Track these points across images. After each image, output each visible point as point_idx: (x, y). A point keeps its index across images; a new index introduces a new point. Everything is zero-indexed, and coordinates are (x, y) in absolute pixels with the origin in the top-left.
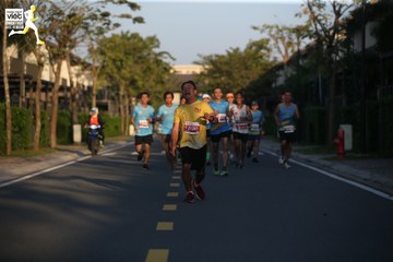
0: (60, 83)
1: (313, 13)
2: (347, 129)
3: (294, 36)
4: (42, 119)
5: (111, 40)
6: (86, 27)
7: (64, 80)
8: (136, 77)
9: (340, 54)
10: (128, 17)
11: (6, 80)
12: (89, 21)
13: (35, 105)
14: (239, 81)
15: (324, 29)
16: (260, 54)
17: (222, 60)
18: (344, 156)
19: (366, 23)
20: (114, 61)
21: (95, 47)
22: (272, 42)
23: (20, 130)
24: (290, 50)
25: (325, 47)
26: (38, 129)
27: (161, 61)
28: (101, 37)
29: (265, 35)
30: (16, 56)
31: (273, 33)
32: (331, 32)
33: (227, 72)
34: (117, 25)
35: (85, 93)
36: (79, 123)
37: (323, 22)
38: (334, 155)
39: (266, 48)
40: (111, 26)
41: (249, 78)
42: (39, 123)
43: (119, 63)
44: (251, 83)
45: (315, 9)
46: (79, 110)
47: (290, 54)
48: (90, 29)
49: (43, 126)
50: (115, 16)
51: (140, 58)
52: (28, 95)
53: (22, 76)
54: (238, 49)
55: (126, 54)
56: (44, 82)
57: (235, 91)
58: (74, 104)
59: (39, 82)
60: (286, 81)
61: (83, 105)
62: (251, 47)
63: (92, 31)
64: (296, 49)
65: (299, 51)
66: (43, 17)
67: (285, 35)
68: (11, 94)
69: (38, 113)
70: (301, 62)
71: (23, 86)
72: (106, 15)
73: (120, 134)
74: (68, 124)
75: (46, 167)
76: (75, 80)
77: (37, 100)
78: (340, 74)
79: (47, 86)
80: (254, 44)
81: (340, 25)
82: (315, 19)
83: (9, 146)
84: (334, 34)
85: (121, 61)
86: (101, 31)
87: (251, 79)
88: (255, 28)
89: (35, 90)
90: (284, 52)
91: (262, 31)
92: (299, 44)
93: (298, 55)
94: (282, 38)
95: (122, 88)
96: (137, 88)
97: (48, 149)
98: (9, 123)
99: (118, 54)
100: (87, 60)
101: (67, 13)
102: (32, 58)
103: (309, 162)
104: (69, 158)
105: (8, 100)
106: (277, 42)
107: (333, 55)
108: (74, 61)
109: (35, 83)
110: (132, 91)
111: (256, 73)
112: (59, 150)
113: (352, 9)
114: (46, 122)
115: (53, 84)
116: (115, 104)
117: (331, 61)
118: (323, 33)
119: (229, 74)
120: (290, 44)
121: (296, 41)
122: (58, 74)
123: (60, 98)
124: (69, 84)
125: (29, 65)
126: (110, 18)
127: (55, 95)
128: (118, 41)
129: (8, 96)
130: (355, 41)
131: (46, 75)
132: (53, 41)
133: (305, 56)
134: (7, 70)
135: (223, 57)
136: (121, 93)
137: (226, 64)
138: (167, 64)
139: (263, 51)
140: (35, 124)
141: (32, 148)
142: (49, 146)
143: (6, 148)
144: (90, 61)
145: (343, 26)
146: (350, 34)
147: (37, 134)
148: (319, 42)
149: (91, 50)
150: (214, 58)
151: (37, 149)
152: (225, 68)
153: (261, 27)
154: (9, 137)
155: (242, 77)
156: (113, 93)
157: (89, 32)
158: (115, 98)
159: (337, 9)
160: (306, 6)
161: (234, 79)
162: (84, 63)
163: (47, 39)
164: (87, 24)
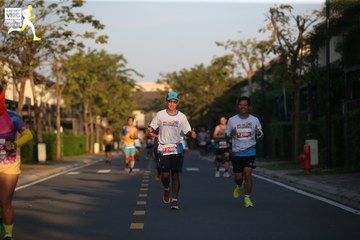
0: (24, 103)
1: (276, 28)
2: (313, 145)
3: (258, 51)
6: (49, 46)
7: (28, 100)
8: (101, 95)
9: (305, 68)
12: (51, 39)
14: (204, 98)
15: (287, 44)
16: (224, 70)
17: (187, 76)
18: (310, 171)
19: (330, 37)
20: (78, 80)
21: (60, 65)
22: (236, 58)
24: (253, 66)
25: (289, 62)
27: (125, 78)
29: (229, 52)
31: (237, 49)
32: (296, 47)
33: (191, 88)
35: (48, 111)
36: (44, 142)
37: (287, 37)
38: (301, 171)
39: (229, 64)
40: (75, 45)
41: (213, 94)
43: (81, 82)
44: (216, 99)
45: (279, 24)
46: (44, 129)
47: (255, 68)
48: (53, 47)
50: (78, 35)
51: (104, 75)
54: (202, 65)
55: (90, 71)
56: (7, 102)
57: (200, 107)
58: (39, 123)
61: (47, 125)
63: (55, 50)
64: (260, 64)
65: (263, 66)
67: (249, 51)
70: (265, 78)
72: (67, 34)
73: (86, 153)
74: (33, 144)
76: (39, 98)
78: (305, 89)
79: (11, 106)
80: (218, 60)
81: (304, 40)
82: (279, 34)
84: (298, 49)
85: (85, 79)
86: (64, 50)
87: (216, 95)
88: (219, 44)
90: (248, 68)
91: (226, 47)
92: (263, 59)
93: (262, 71)
94: (246, 54)
95: (86, 106)
96: (100, 106)
99: (82, 72)
100: (51, 79)
106: (241, 58)
107: (298, 70)
108: (38, 80)
110: (96, 107)
111: (220, 89)
112: (24, 169)
113: (315, 24)
115: (17, 104)
116: (79, 122)
117: (296, 76)
118: (287, 48)
119: (193, 91)
120: (254, 59)
121: (260, 56)
122: (21, 93)
123: (24, 117)
124: (33, 103)
126: (73, 37)
130: (320, 55)
131: (10, 94)
132: (17, 60)
133: (269, 71)
136: (86, 112)
137: (190, 80)
138: (132, 80)
139: (227, 67)
144: (54, 80)
145: (307, 41)
146: (314, 50)
148: (283, 57)
149: (55, 70)
150: (179, 74)
152: (189, 84)
153: (225, 44)
155: (206, 93)
156: (78, 112)
157: (52, 51)
158: (79, 117)
159: (301, 24)
160: (270, 21)
161: (198, 95)
162: (48, 81)
163: (10, 58)
164: (50, 42)
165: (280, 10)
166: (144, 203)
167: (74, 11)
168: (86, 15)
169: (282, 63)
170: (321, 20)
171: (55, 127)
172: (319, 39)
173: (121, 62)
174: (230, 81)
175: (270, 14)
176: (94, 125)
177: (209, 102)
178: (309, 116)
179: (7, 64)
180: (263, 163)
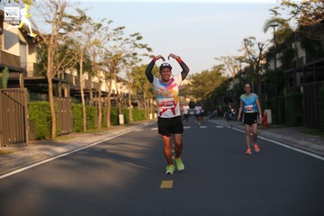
0: (111, 92)
1: (247, 49)
3: (238, 62)
4: (102, 112)
5: (138, 68)
6: (124, 61)
7: (114, 91)
9: (263, 71)
11: (82, 92)
12: (126, 58)
13: (98, 105)
14: (209, 88)
15: (255, 60)
16: (219, 73)
19: (276, 54)
20: (140, 80)
21: (130, 71)
22: (226, 65)
23: (90, 118)
24: (236, 70)
25: (255, 68)
26: (100, 118)
29: (222, 63)
30: (87, 78)
31: (226, 61)
32: (258, 60)
34: (141, 60)
35: (125, 97)
36: (122, 113)
37: (253, 54)
38: (262, 127)
39: (223, 69)
40: (138, 60)
41: (214, 86)
42: (101, 115)
44: (216, 88)
45: (248, 47)
46: (122, 107)
47: (236, 72)
48: (127, 62)
49: (103, 116)
50: (140, 55)
52: (94, 99)
53: (90, 89)
56: (103, 92)
57: (207, 93)
58: (119, 103)
59: (100, 92)
60: (234, 87)
61: (124, 104)
63: (128, 64)
64: (239, 69)
66: (101, 57)
67: (233, 62)
68: (85, 99)
69: (100, 109)
70: (242, 76)
71: (91, 95)
72: (135, 54)
73: (145, 119)
74: (117, 114)
75: (105, 138)
76: (119, 90)
77: (99, 102)
78: (264, 82)
79: (104, 94)
80: (215, 68)
81: (262, 55)
82: (249, 52)
83: (85, 127)
85: (144, 79)
86: (132, 64)
88: (216, 59)
89: (98, 96)
90: (232, 71)
91: (220, 60)
92: (240, 66)
93: (240, 72)
94: (231, 64)
95: (145, 94)
96: (153, 93)
97: (106, 128)
98: (85, 114)
99: (142, 75)
100: (125, 79)
101: (114, 54)
102: (95, 79)
105: (84, 103)
106: (229, 66)
107: (260, 72)
108: (118, 80)
109: (98, 93)
110: (150, 94)
111: (218, 83)
112: (112, 128)
113: (269, 46)
114: (104, 114)
115: (107, 93)
116: (141, 102)
117: (259, 75)
119: (203, 84)
120: (236, 66)
122: (110, 87)
123: (111, 100)
124: (116, 93)
125: (95, 83)
126: (137, 56)
127: (109, 99)
129: (83, 100)
130: (271, 64)
131: (104, 88)
132: (107, 69)
133: (244, 73)
134: (83, 86)
135: (200, 74)
136: (145, 96)
137: (201, 78)
139: (221, 71)
140: (98, 115)
141: (97, 128)
143: (83, 128)
144: (127, 80)
145: (264, 56)
146: (268, 60)
147: (100, 121)
148: (252, 65)
149: (128, 74)
151: (100, 128)
152: (201, 81)
153: (219, 58)
154: (85, 120)
155: (210, 85)
156: (140, 97)
157: (126, 64)
158: (141, 99)
159: (260, 47)
160: (244, 45)
161: (206, 87)
162: (124, 81)
163: (104, 69)
165: (249, 40)
167: (138, 42)
168: (144, 44)
169: (251, 68)
170: (271, 45)
171: (128, 106)
172: (270, 55)
174: (223, 78)
175: (244, 42)
176: (149, 104)
177: (212, 90)
178: (266, 97)
179: (102, 72)
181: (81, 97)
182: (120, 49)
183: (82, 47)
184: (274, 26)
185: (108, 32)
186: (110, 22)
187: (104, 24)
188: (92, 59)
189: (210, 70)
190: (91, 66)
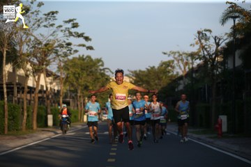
0: (40, 88)
1: (202, 44)
2: (224, 118)
3: (189, 58)
4: (28, 111)
6: (56, 52)
7: (42, 86)
8: (88, 84)
9: (219, 70)
10: (84, 46)
11: (5, 86)
12: (58, 48)
13: (23, 102)
14: (155, 87)
15: (209, 54)
16: (168, 70)
18: (221, 136)
19: (235, 50)
20: (74, 74)
21: (62, 64)
22: (176, 62)
23: (13, 118)
24: (187, 67)
25: (210, 66)
26: (25, 118)
27: (104, 74)
28: (66, 59)
29: (171, 58)
30: (11, 71)
31: (176, 56)
32: (214, 56)
33: (146, 81)
34: (76, 51)
35: (55, 94)
36: (51, 114)
37: (208, 49)
38: (215, 135)
39: (171, 66)
40: (72, 52)
41: (160, 85)
42: (26, 114)
43: (77, 76)
44: (162, 88)
45: (203, 41)
46: (52, 106)
47: (187, 70)
48: (59, 53)
49: (28, 116)
50: (75, 45)
51: (91, 72)
52: (19, 96)
53: (15, 83)
55: (82, 69)
56: (29, 87)
58: (49, 101)
59: (26, 87)
60: (184, 87)
61: (54, 102)
62: (162, 66)
63: (60, 55)
64: (191, 67)
65: (193, 68)
66: (29, 46)
67: (184, 58)
68: (8, 95)
69: (25, 107)
70: (194, 75)
71: (16, 90)
72: (69, 44)
73: (78, 121)
74: (45, 114)
75: (30, 142)
76: (49, 86)
77: (25, 99)
78: (219, 83)
79: (31, 90)
80: (164, 63)
81: (219, 52)
82: (203, 47)
83: (6, 129)
84: (215, 57)
85: (79, 74)
86: (66, 55)
87: (162, 86)
88: (165, 54)
89: (23, 93)
90: (183, 69)
91: (169, 55)
92: (193, 63)
93: (192, 70)
94: (182, 60)
95: (79, 91)
97: (31, 131)
98: (6, 113)
99: (77, 69)
100: (57, 74)
101: (44, 43)
102: (21, 72)
103: (199, 139)
104: (45, 136)
105: (6, 99)
106: (179, 62)
107: (215, 71)
108: (48, 74)
109: (23, 88)
111: (165, 82)
112: (39, 131)
113: (227, 41)
114: (30, 113)
115: (35, 89)
116: (74, 102)
117: (213, 75)
118: (208, 57)
119: (148, 83)
120: (187, 63)
121: (191, 61)
122: (38, 82)
123: (39, 98)
124: (45, 89)
125: (19, 76)
126: (72, 46)
127: (36, 95)
128: (77, 61)
129: (6, 96)
130: (229, 62)
131: (30, 83)
132: (35, 61)
133: (197, 71)
134: (5, 80)
135: (144, 72)
136: (79, 95)
137: (146, 76)
138: (108, 76)
139: (170, 68)
140: (23, 114)
141: (21, 129)
142: (32, 128)
143: (4, 129)
144: (59, 74)
145: (221, 53)
146: (225, 58)
147: (25, 121)
148: (206, 62)
149: (59, 68)
150: (138, 72)
151: (24, 130)
152: (145, 79)
153: (168, 53)
154: (6, 123)
155: (156, 84)
156: (73, 95)
157: (58, 56)
158: (75, 98)
159: (217, 41)
160: (197, 39)
161: (151, 86)
162: (55, 75)
163: (31, 60)
164: (57, 50)
165: (204, 32)
166: (114, 154)
167: (73, 30)
168: (80, 33)
169: (205, 66)
170: (230, 39)
171: (59, 105)
172: (228, 51)
173: (101, 63)
174: (172, 76)
175: (197, 35)
176: (84, 104)
178: (222, 100)
179: (29, 64)
180: (192, 130)
181: (3, 92)
182: (51, 38)
183: (6, 33)
184: (234, 18)
185: (39, 17)
186: (40, 4)
187: (34, 8)
188: (18, 48)
189: (156, 67)
190: (16, 56)
